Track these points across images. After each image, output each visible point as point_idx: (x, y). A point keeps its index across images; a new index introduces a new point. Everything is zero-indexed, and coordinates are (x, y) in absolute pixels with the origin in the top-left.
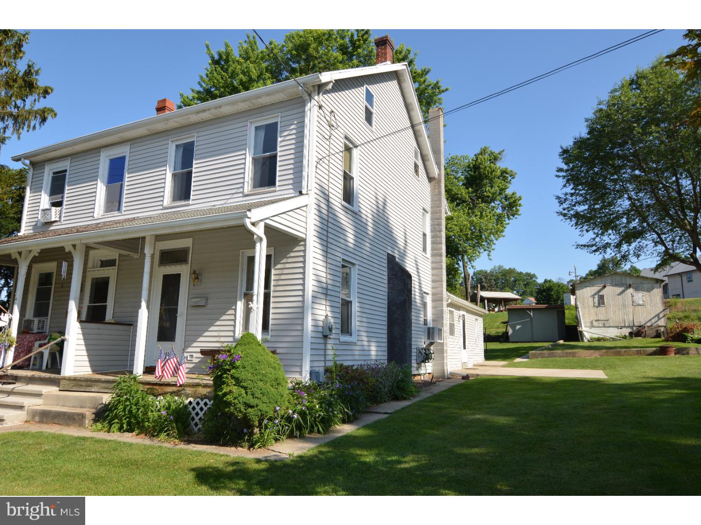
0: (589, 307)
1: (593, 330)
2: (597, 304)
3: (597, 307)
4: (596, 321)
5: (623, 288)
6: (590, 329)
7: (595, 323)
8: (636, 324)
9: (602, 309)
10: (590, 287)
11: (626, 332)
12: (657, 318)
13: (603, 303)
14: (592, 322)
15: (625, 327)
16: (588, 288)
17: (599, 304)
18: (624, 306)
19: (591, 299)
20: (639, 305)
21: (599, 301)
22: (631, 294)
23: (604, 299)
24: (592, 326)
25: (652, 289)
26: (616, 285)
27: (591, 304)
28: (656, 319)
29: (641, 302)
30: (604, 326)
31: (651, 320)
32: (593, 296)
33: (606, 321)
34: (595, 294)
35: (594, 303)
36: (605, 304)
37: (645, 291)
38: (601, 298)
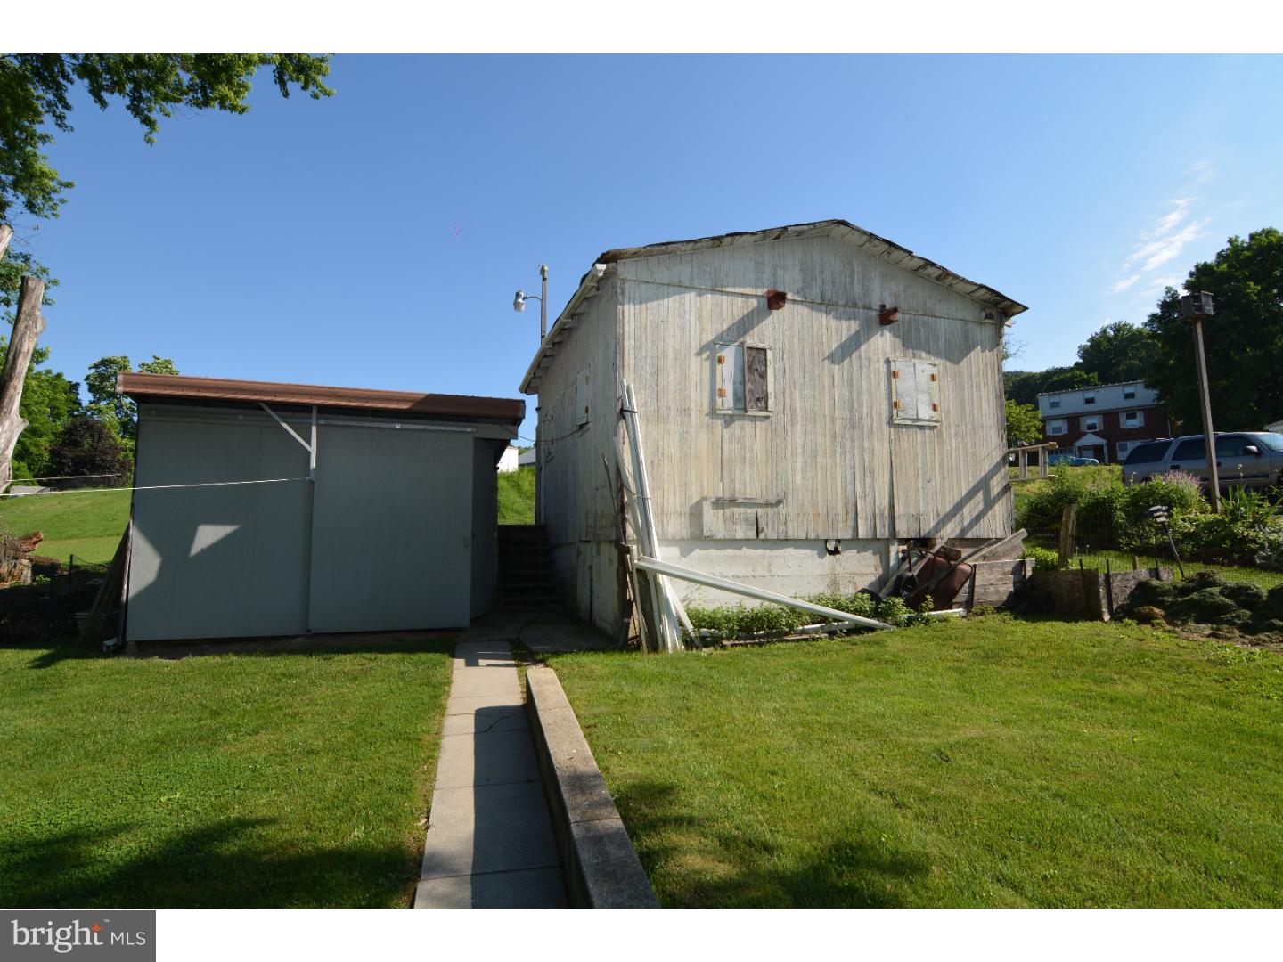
0: (686, 412)
1: (702, 563)
2: (727, 403)
3: (729, 420)
4: (719, 503)
5: (854, 326)
6: (684, 554)
7: (713, 522)
8: (903, 530)
9: (752, 433)
10: (701, 292)
11: (861, 570)
12: (980, 495)
13: (762, 400)
14: (696, 514)
15: (856, 542)
16: (690, 297)
17: (740, 400)
18: (854, 424)
19: (698, 368)
20: (917, 425)
21: (741, 383)
22: (888, 361)
23: (763, 376)
24: (698, 538)
25: (966, 349)
26: (824, 304)
27: (699, 398)
28: (978, 501)
29: (925, 413)
30: (760, 540)
31: (958, 507)
32: (711, 351)
33: (767, 505)
34: (723, 340)
35: (716, 393)
36: (771, 402)
37: (938, 355)
38: (754, 363)
